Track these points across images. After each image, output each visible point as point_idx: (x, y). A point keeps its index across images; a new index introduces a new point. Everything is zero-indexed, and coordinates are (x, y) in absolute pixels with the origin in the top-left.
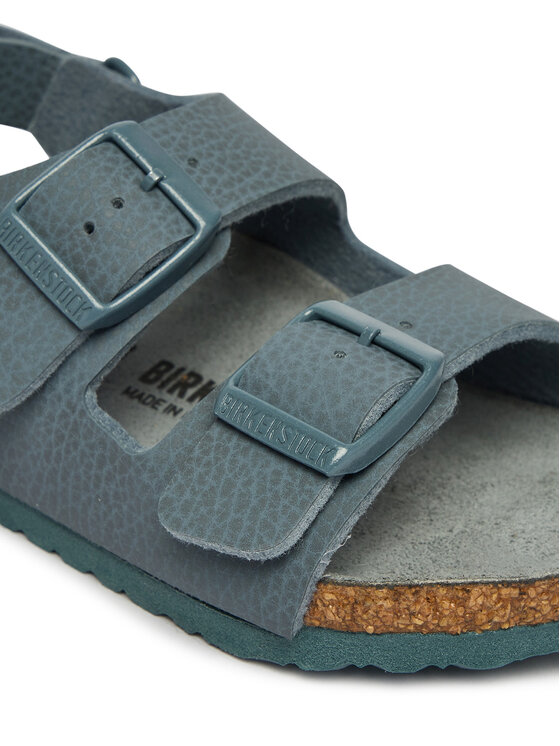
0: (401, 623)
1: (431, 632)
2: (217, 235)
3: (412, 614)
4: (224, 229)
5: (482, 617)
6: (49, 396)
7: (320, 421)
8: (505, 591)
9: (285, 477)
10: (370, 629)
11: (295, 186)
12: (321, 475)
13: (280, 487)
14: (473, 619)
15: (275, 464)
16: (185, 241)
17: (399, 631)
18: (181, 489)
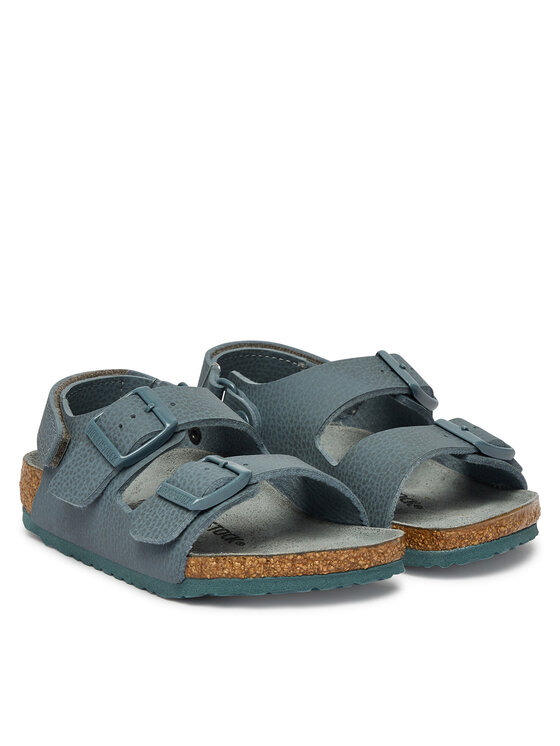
0: (219, 573)
1: (232, 577)
2: (176, 433)
3: (224, 569)
4: (182, 431)
5: (252, 571)
6: (104, 497)
7: (192, 492)
8: (260, 560)
9: (177, 513)
10: (208, 576)
11: (220, 419)
12: (188, 510)
13: (174, 516)
14: (248, 572)
15: (174, 509)
16: (160, 431)
17: (220, 577)
18: (139, 521)
